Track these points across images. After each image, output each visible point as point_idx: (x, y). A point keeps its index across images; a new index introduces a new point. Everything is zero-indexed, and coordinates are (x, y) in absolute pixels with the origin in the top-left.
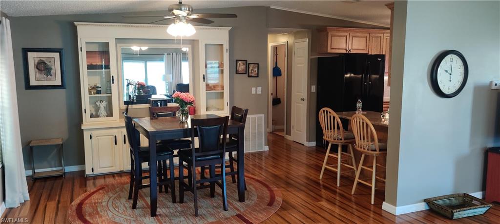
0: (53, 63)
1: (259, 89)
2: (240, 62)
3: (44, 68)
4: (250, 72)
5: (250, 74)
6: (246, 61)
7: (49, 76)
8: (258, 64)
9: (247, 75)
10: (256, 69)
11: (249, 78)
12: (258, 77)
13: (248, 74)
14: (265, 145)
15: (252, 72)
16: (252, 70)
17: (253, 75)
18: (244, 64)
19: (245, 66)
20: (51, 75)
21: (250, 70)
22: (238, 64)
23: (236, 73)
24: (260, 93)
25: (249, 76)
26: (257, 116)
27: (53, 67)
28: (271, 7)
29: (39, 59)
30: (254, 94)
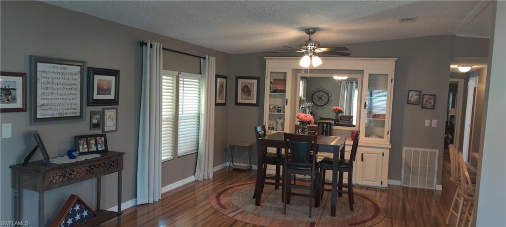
0: (252, 87)
1: (435, 122)
2: (412, 92)
3: (247, 90)
4: (424, 103)
5: (424, 106)
6: (420, 91)
7: (250, 97)
8: (435, 95)
9: (420, 106)
10: (432, 101)
11: (423, 109)
12: (433, 109)
13: (422, 106)
14: (437, 184)
15: (427, 103)
16: (426, 101)
17: (428, 106)
18: (417, 95)
19: (418, 97)
20: (251, 96)
21: (424, 101)
22: (410, 95)
23: (408, 103)
24: (436, 126)
25: (422, 107)
26: (429, 150)
27: (252, 90)
28: (456, 35)
29: (244, 84)
30: (426, 127)
